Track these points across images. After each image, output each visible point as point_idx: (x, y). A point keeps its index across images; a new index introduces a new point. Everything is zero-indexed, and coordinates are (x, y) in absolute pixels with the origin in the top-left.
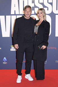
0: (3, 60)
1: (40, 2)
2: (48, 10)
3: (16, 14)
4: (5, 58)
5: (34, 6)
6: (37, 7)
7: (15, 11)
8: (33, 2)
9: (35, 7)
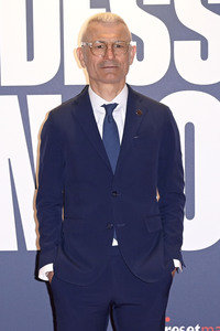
1: (146, 2)
2: (204, 55)
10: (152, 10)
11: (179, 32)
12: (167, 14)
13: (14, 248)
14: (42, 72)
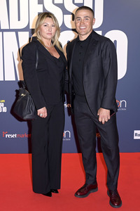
1: (55, 2)
2: (73, 19)
3: (2, 28)
5: (42, 11)
10: (58, 5)
11: (65, 12)
12: (61, 6)
13: (14, 79)
14: (23, 25)
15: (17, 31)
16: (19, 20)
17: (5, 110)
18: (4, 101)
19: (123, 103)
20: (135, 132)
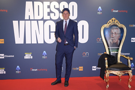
0: (16, 69)
1: (56, 8)
3: (30, 19)
4: (18, 67)
5: (49, 11)
6: (53, 12)
7: (29, 16)
8: (49, 7)
9: (51, 12)
12: (58, 9)
15: (37, 20)
16: (39, 15)
17: (32, 57)
18: (31, 53)
19: (87, 54)
20: (93, 67)
